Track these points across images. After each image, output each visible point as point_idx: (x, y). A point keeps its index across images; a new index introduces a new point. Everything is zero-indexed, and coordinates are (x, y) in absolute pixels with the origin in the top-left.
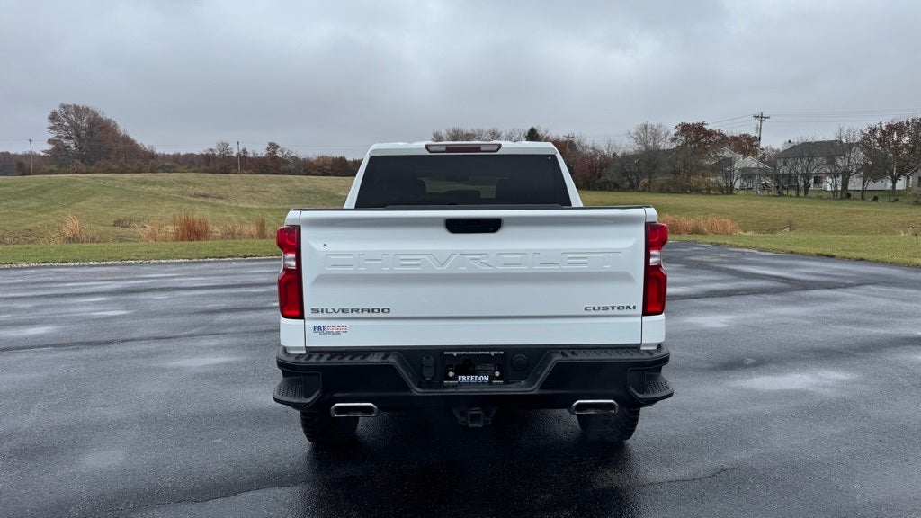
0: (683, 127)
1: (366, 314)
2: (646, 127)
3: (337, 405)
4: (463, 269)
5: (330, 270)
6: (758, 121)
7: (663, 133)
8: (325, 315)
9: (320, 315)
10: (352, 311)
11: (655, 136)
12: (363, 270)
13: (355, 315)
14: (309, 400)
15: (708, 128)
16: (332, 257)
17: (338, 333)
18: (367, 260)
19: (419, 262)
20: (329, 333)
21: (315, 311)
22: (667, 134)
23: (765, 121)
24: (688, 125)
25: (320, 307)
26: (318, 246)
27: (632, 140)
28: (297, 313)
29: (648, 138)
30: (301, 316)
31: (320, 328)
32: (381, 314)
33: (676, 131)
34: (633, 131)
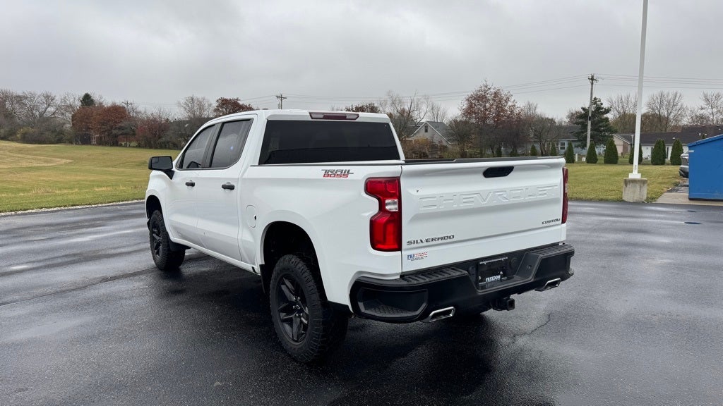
0: (222, 101)
1: (440, 241)
2: (192, 99)
3: (433, 312)
4: (495, 203)
5: (423, 210)
6: (279, 100)
7: (206, 105)
8: (416, 245)
9: (413, 246)
10: (433, 240)
11: (201, 107)
12: (442, 208)
13: (434, 242)
14: (417, 313)
15: (241, 103)
16: (424, 200)
17: (422, 258)
18: (445, 200)
19: (473, 200)
20: (417, 259)
21: (409, 243)
22: (210, 105)
23: (284, 100)
24: (226, 100)
25: (412, 240)
26: (413, 192)
27: (182, 109)
28: (396, 247)
29: (196, 108)
30: (399, 248)
31: (411, 256)
32: (448, 239)
33: (217, 104)
34: (182, 101)
